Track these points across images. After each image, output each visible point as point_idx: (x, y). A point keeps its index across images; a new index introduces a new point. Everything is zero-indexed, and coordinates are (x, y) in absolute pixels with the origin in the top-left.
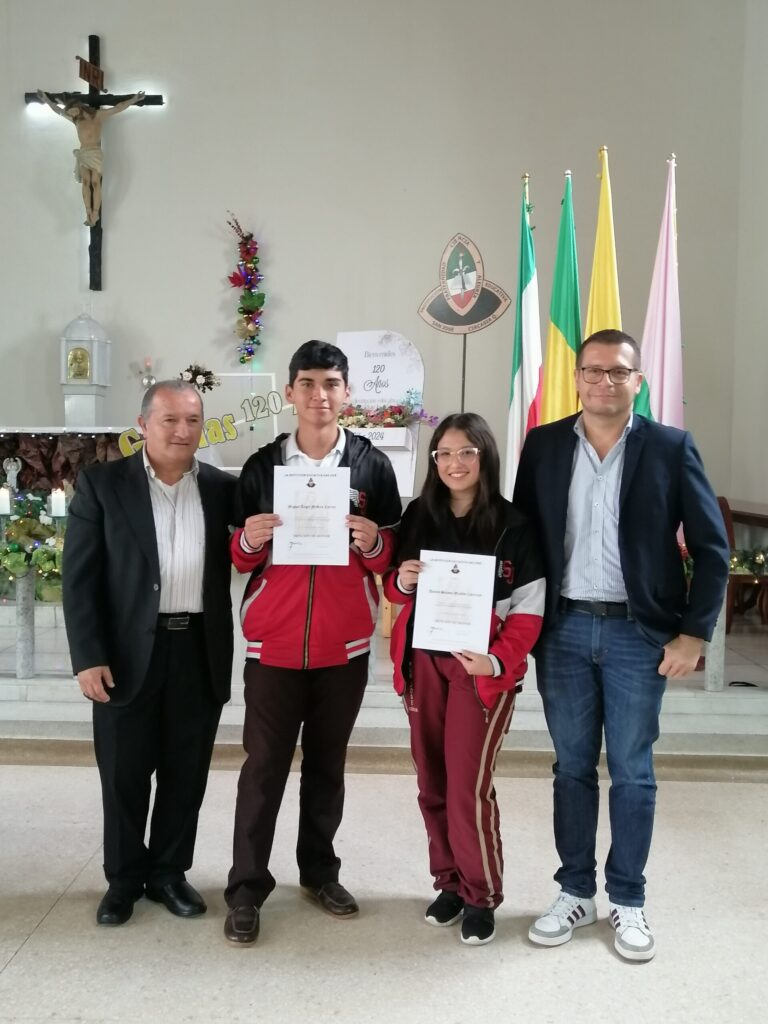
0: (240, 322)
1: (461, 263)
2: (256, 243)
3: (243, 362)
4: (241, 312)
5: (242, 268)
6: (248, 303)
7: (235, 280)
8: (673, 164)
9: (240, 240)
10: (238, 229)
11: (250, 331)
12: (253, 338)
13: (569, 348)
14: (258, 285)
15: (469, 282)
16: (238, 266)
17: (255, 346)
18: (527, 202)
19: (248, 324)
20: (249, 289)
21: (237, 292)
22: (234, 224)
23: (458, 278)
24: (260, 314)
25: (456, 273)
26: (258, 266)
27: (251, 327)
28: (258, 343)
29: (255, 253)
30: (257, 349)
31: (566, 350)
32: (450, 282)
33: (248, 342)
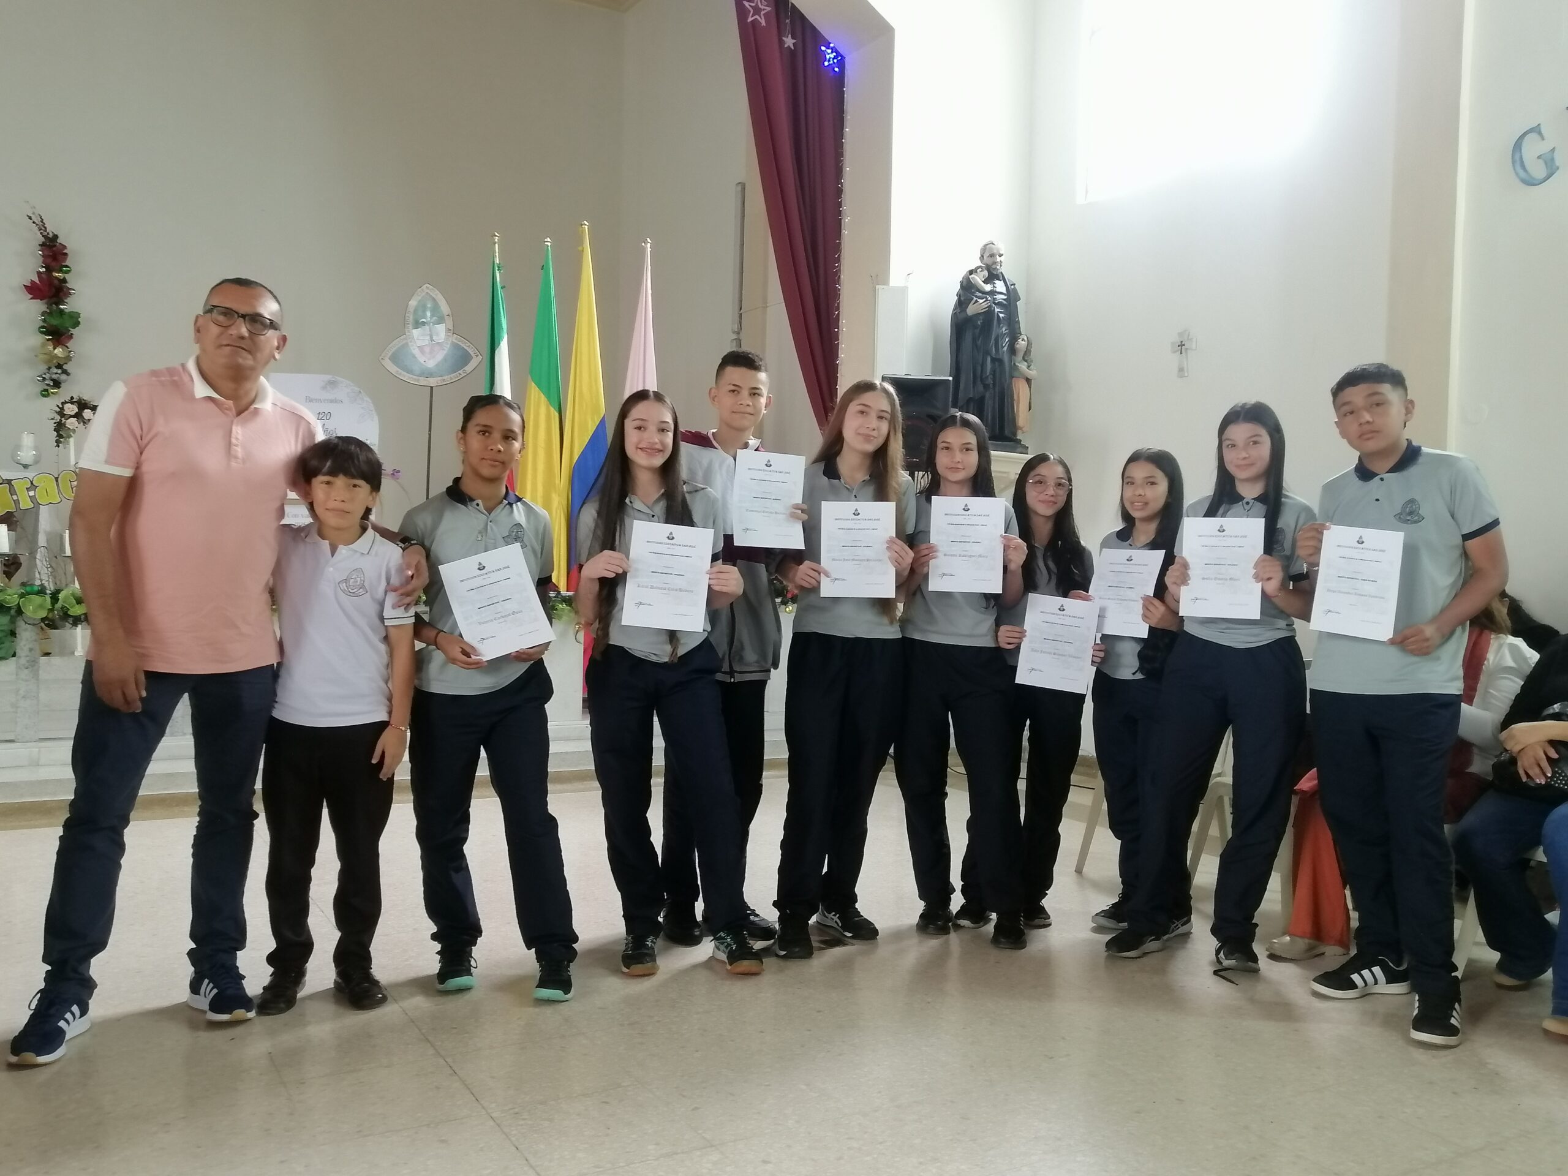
0: (43, 345)
1: (428, 314)
2: (65, 247)
3: (44, 396)
4: (42, 332)
5: (43, 276)
6: (55, 322)
7: (33, 290)
8: (649, 249)
9: (43, 239)
10: (42, 228)
11: (56, 356)
12: (59, 366)
13: (552, 409)
14: (67, 300)
15: (438, 335)
16: (39, 273)
17: (64, 377)
18: (497, 261)
19: (54, 349)
20: (57, 304)
21: (37, 307)
22: (38, 220)
23: (427, 327)
24: (71, 337)
25: (424, 323)
26: (67, 276)
27: (59, 351)
28: (68, 374)
29: (65, 260)
30: (65, 381)
31: (548, 410)
32: (416, 332)
33: (55, 370)
